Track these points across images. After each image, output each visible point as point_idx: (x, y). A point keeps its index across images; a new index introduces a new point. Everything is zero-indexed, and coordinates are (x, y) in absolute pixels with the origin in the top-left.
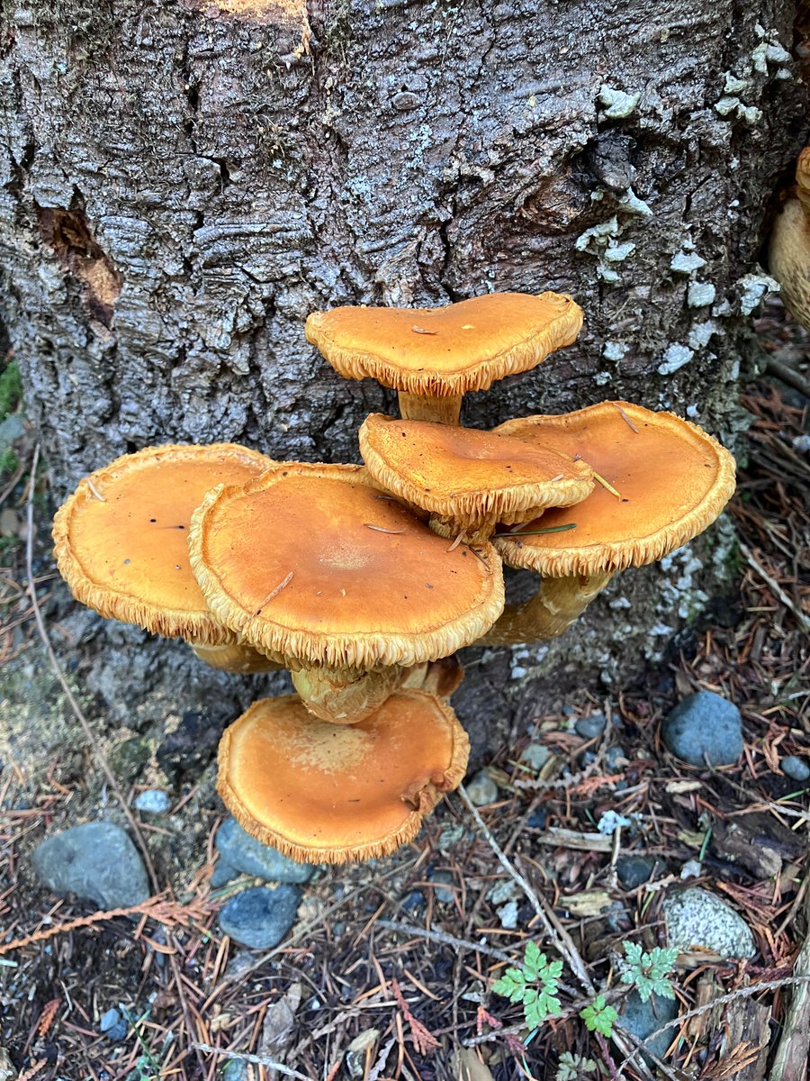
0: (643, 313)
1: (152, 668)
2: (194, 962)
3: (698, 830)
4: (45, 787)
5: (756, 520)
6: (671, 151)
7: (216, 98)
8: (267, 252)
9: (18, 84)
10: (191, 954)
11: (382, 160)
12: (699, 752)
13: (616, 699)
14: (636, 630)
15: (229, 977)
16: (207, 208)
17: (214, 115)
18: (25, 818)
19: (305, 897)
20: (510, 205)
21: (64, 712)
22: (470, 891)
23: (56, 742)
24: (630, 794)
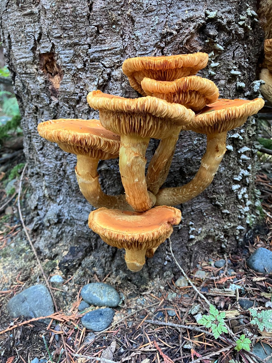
0: (224, 89)
1: (59, 233)
2: (71, 338)
3: (268, 292)
4: (15, 283)
5: (267, 206)
6: (227, 33)
7: (97, 6)
8: (109, 57)
9: (40, 14)
10: (70, 335)
11: (144, 27)
12: (263, 268)
13: (228, 255)
14: (232, 225)
15: (85, 343)
16: (92, 43)
17: (96, 11)
18: (6, 293)
19: (116, 313)
20: (181, 43)
21: (24, 258)
22: (182, 312)
23: (21, 267)
24: (239, 282)
